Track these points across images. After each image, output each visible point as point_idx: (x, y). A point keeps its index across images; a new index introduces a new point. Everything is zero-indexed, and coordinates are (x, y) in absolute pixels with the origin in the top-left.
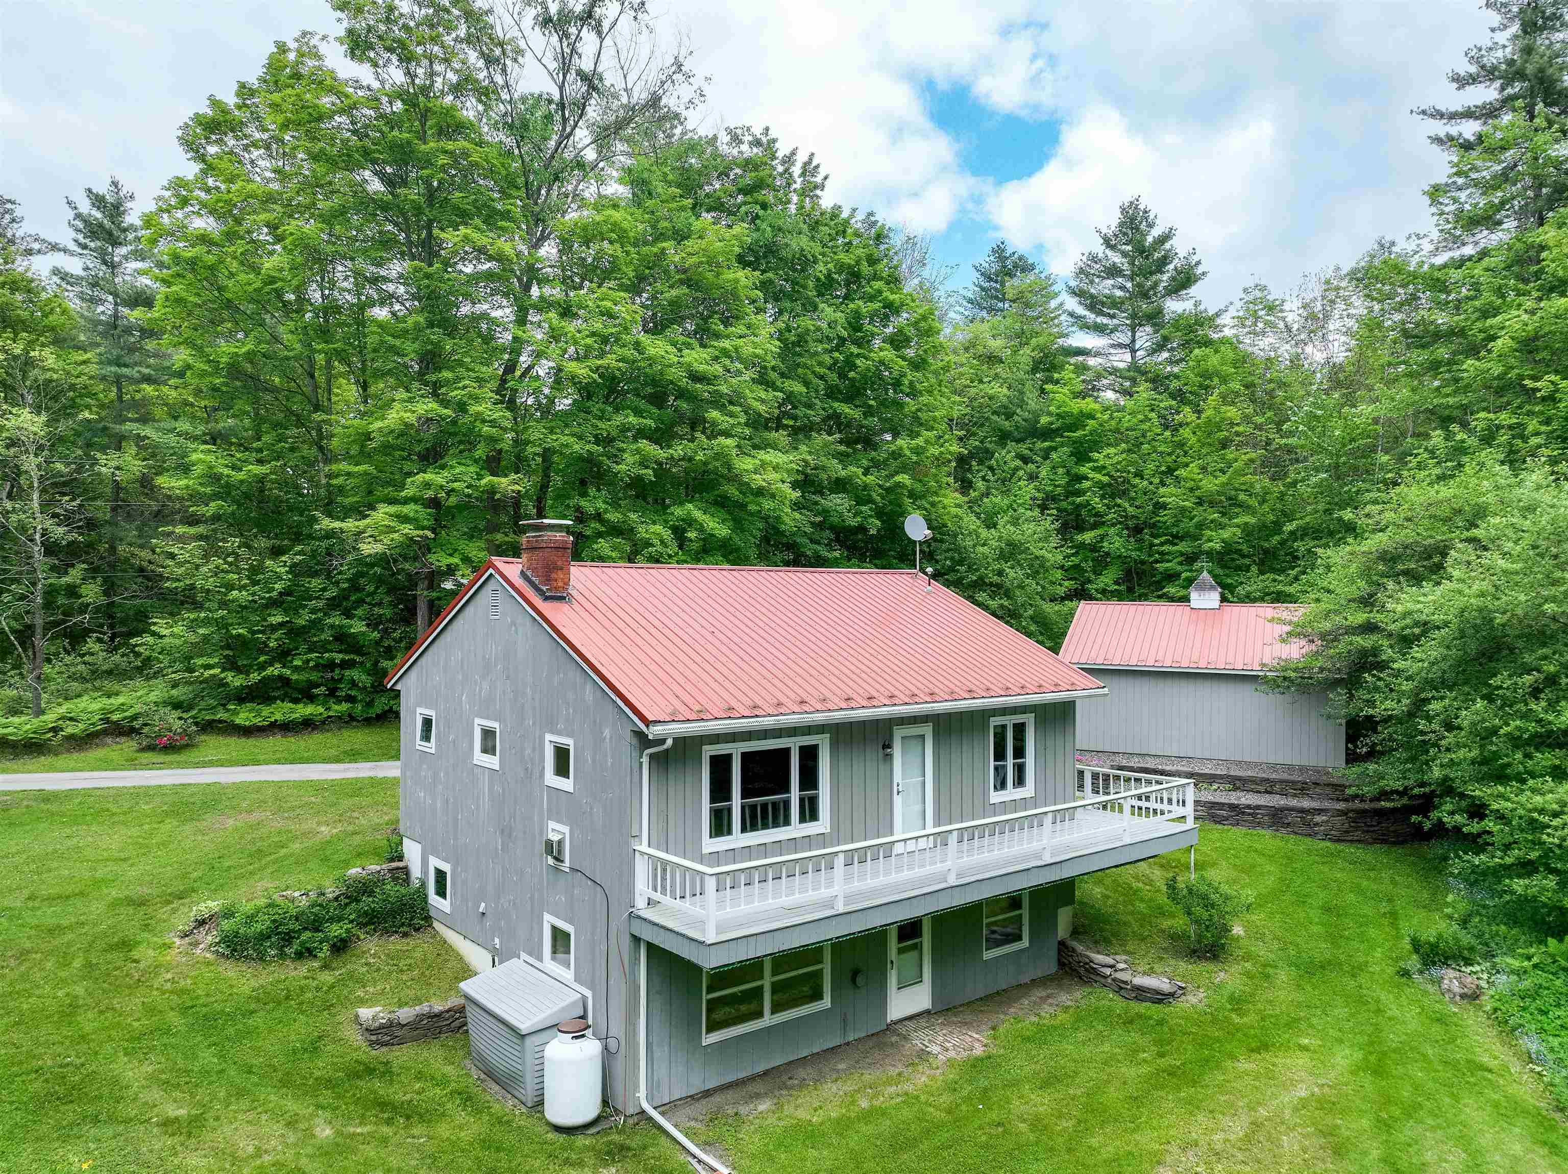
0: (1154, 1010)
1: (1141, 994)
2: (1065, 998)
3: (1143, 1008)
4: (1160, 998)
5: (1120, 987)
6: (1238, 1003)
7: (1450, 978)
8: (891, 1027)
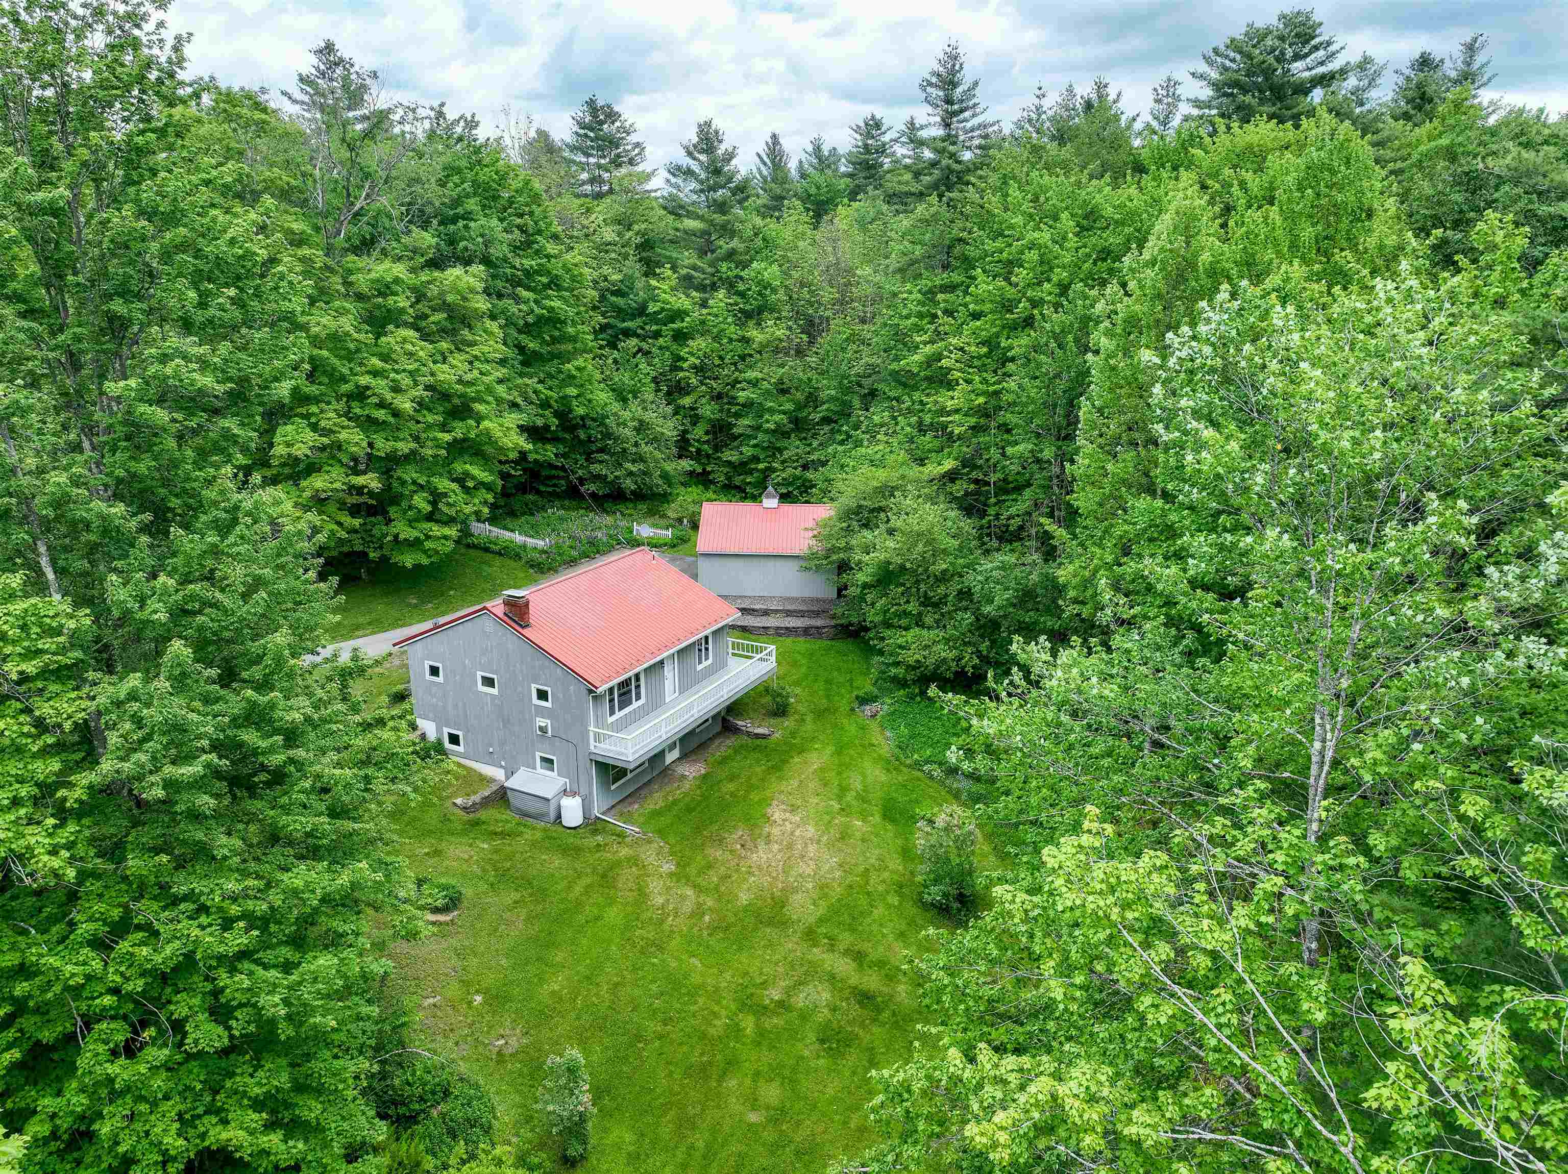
0: (763, 742)
1: (758, 736)
2: (728, 742)
3: (758, 742)
4: (764, 737)
5: (748, 734)
6: (793, 734)
7: (868, 709)
8: (667, 768)
